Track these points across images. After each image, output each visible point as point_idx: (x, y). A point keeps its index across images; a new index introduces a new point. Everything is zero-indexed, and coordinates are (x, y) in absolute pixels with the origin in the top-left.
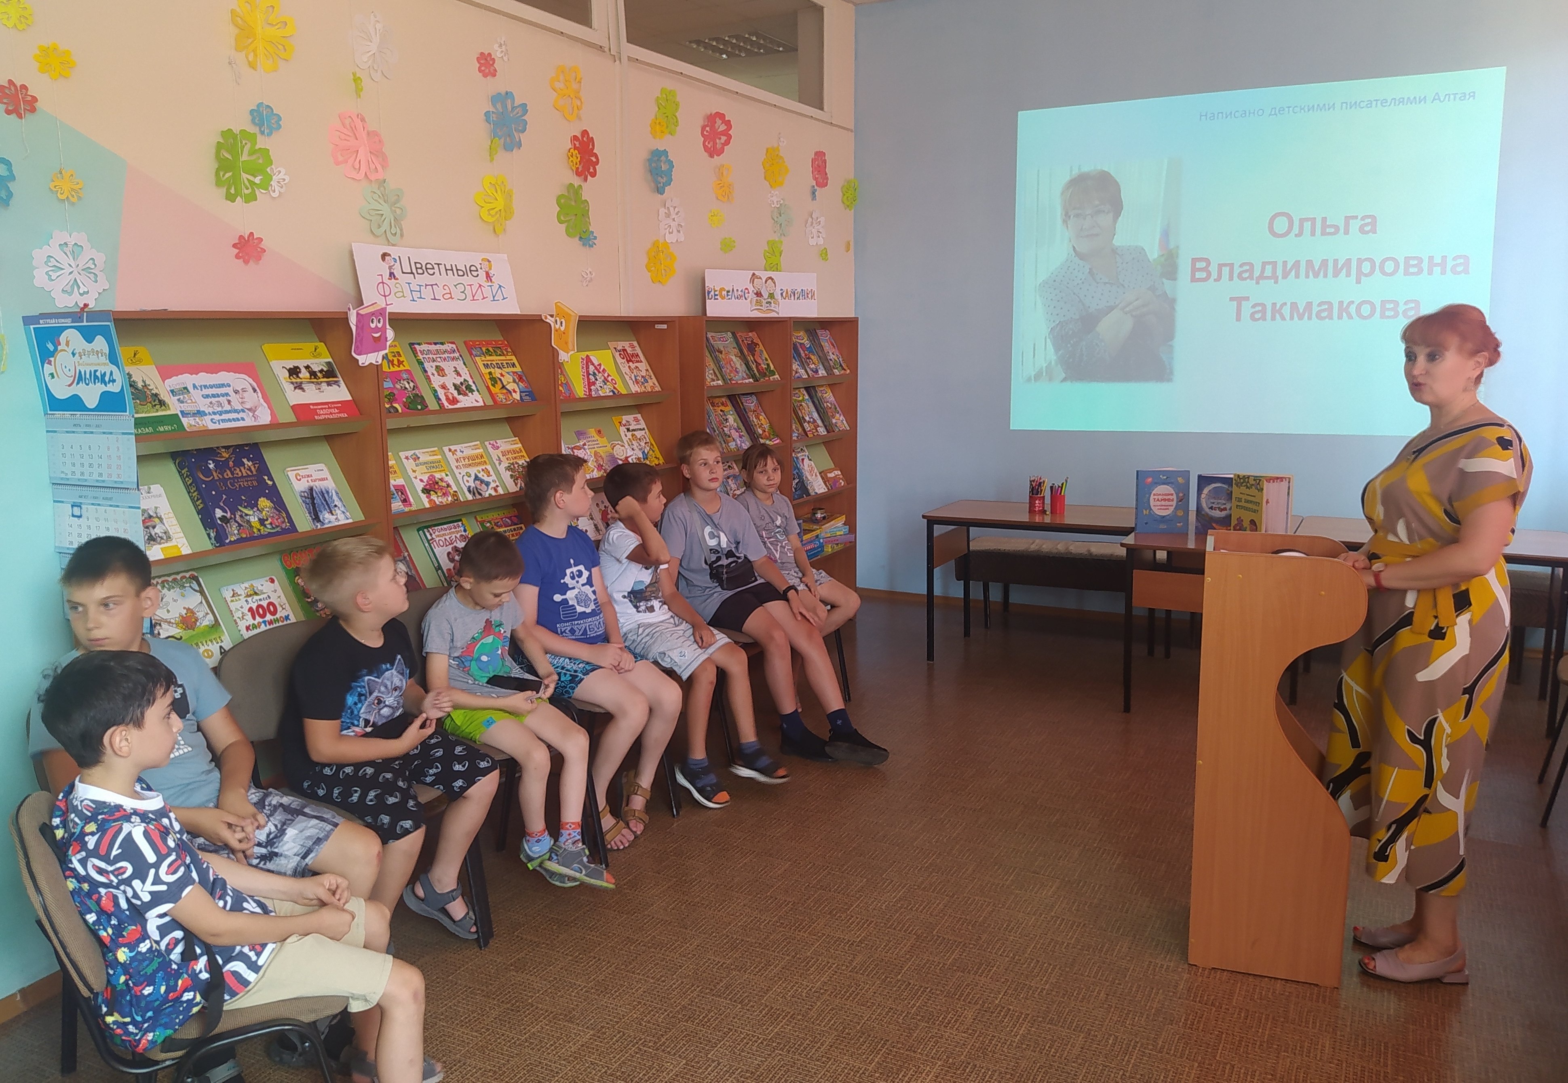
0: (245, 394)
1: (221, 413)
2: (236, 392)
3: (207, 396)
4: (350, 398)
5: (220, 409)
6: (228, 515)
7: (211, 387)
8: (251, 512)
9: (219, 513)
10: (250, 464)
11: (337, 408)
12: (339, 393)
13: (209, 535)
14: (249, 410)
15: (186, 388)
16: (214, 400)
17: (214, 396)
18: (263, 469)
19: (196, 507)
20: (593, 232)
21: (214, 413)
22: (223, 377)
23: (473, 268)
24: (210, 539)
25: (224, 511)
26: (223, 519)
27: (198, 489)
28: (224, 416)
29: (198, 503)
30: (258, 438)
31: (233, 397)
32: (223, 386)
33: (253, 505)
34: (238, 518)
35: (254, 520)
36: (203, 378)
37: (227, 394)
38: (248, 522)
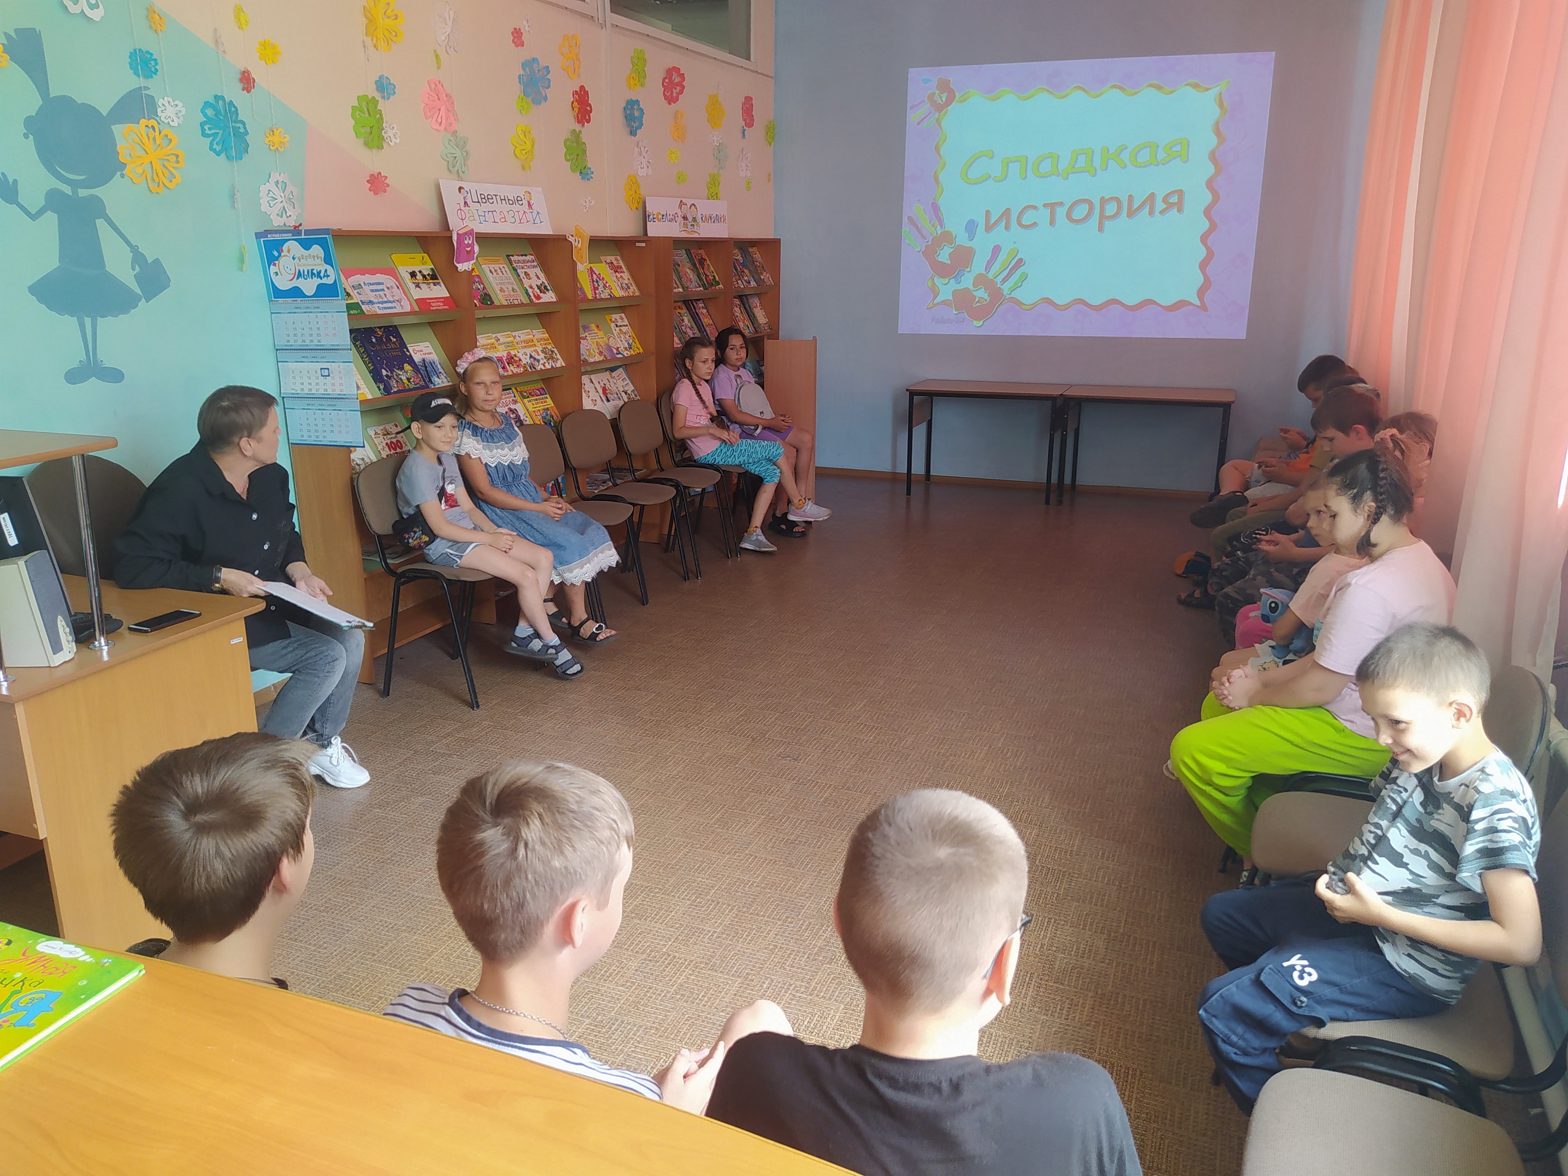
0: (393, 290)
1: (382, 303)
2: (388, 288)
3: (372, 291)
4: (448, 295)
5: (381, 300)
6: (389, 374)
7: (374, 284)
8: (401, 373)
9: (384, 372)
10: (395, 340)
11: (442, 302)
12: (440, 291)
13: (379, 387)
14: (398, 301)
15: (360, 285)
16: (377, 293)
17: (377, 291)
18: (403, 345)
19: (368, 368)
20: (590, 168)
21: (379, 303)
22: (379, 277)
23: (519, 199)
24: (380, 390)
25: (387, 371)
26: (387, 376)
27: (369, 356)
28: (385, 305)
29: (370, 365)
30: (396, 321)
31: (387, 292)
32: (379, 284)
33: (402, 369)
34: (395, 377)
35: (404, 378)
36: (368, 278)
37: (383, 290)
38: (401, 379)
